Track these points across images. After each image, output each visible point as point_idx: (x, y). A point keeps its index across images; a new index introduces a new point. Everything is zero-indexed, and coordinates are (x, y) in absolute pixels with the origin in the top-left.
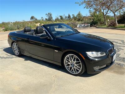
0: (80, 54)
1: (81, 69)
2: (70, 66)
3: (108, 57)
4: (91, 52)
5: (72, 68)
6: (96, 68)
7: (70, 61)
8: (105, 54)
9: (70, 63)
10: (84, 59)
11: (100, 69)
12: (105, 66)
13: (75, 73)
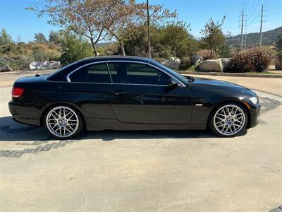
2: (225, 125)
5: (229, 127)
9: (224, 120)
10: (249, 108)
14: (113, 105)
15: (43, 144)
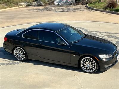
0: (95, 57)
1: (95, 68)
2: (86, 67)
3: (113, 58)
4: (102, 55)
5: (88, 68)
6: (106, 66)
7: (86, 62)
8: (111, 56)
9: (86, 64)
10: (98, 60)
11: (108, 67)
12: (112, 64)
13: (90, 72)
14: (37, 48)
15: (12, 62)
